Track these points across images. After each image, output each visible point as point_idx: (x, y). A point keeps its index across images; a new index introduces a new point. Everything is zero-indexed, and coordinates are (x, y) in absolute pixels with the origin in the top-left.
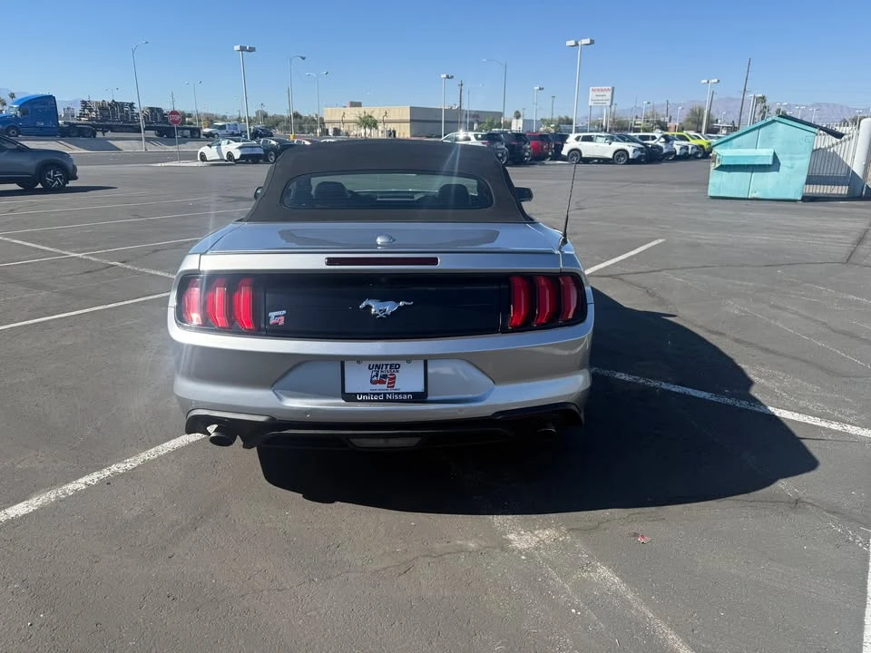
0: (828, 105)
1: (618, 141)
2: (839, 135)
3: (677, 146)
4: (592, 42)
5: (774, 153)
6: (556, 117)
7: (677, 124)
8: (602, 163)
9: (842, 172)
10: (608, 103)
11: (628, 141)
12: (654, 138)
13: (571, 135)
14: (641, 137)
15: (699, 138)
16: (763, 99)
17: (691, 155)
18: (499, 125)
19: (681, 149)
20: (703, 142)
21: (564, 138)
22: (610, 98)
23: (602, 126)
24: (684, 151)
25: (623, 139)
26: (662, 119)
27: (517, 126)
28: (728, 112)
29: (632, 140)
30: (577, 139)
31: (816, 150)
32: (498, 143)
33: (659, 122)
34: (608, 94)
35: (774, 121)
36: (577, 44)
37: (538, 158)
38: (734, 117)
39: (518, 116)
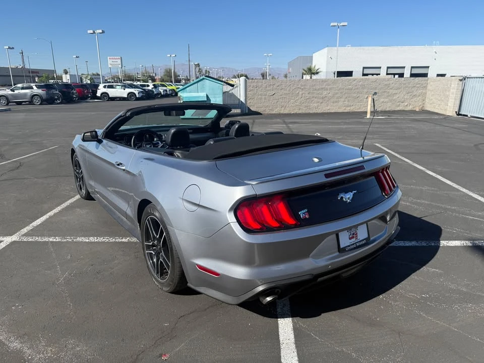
0: (226, 68)
1: (128, 88)
2: (232, 86)
3: (161, 89)
4: (103, 32)
5: (207, 95)
6: (90, 73)
7: (160, 77)
8: (122, 100)
9: (237, 102)
10: (120, 66)
11: (134, 88)
12: (148, 86)
13: (100, 85)
14: (142, 85)
15: (172, 85)
16: (198, 65)
17: (169, 95)
18: (53, 78)
19: (163, 91)
20: (174, 87)
21: (96, 86)
22: (120, 63)
23: (119, 78)
24: (165, 92)
25: (131, 86)
26: (151, 75)
27: (66, 79)
28: (184, 71)
29: (136, 87)
30: (105, 87)
31: (225, 92)
32: (54, 90)
33: (150, 76)
34: (119, 61)
35: (203, 79)
36: (94, 33)
37: (82, 98)
38: (186, 74)
39: (66, 73)
